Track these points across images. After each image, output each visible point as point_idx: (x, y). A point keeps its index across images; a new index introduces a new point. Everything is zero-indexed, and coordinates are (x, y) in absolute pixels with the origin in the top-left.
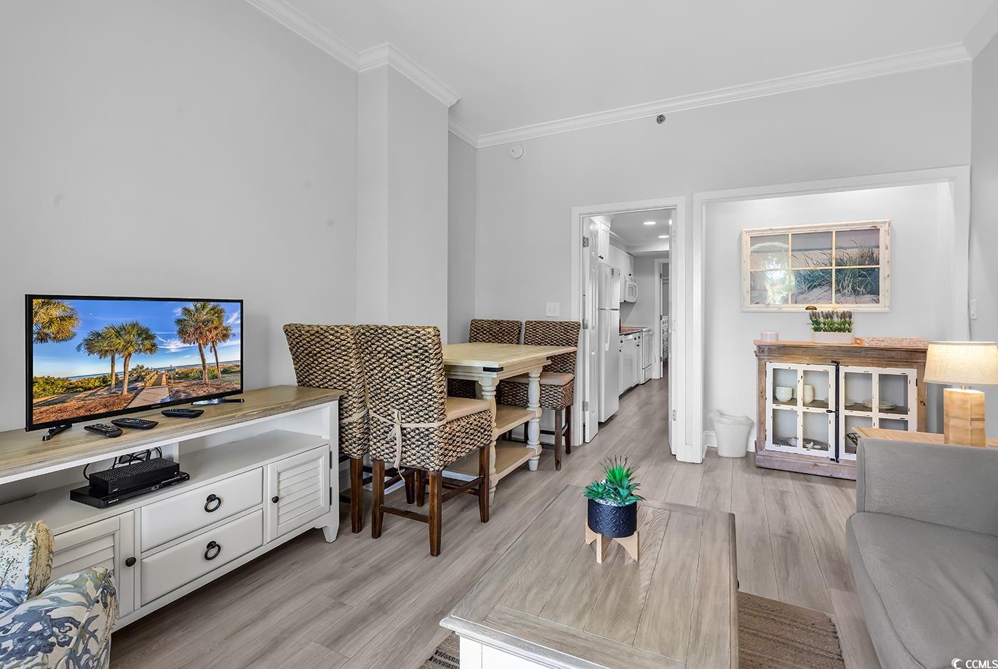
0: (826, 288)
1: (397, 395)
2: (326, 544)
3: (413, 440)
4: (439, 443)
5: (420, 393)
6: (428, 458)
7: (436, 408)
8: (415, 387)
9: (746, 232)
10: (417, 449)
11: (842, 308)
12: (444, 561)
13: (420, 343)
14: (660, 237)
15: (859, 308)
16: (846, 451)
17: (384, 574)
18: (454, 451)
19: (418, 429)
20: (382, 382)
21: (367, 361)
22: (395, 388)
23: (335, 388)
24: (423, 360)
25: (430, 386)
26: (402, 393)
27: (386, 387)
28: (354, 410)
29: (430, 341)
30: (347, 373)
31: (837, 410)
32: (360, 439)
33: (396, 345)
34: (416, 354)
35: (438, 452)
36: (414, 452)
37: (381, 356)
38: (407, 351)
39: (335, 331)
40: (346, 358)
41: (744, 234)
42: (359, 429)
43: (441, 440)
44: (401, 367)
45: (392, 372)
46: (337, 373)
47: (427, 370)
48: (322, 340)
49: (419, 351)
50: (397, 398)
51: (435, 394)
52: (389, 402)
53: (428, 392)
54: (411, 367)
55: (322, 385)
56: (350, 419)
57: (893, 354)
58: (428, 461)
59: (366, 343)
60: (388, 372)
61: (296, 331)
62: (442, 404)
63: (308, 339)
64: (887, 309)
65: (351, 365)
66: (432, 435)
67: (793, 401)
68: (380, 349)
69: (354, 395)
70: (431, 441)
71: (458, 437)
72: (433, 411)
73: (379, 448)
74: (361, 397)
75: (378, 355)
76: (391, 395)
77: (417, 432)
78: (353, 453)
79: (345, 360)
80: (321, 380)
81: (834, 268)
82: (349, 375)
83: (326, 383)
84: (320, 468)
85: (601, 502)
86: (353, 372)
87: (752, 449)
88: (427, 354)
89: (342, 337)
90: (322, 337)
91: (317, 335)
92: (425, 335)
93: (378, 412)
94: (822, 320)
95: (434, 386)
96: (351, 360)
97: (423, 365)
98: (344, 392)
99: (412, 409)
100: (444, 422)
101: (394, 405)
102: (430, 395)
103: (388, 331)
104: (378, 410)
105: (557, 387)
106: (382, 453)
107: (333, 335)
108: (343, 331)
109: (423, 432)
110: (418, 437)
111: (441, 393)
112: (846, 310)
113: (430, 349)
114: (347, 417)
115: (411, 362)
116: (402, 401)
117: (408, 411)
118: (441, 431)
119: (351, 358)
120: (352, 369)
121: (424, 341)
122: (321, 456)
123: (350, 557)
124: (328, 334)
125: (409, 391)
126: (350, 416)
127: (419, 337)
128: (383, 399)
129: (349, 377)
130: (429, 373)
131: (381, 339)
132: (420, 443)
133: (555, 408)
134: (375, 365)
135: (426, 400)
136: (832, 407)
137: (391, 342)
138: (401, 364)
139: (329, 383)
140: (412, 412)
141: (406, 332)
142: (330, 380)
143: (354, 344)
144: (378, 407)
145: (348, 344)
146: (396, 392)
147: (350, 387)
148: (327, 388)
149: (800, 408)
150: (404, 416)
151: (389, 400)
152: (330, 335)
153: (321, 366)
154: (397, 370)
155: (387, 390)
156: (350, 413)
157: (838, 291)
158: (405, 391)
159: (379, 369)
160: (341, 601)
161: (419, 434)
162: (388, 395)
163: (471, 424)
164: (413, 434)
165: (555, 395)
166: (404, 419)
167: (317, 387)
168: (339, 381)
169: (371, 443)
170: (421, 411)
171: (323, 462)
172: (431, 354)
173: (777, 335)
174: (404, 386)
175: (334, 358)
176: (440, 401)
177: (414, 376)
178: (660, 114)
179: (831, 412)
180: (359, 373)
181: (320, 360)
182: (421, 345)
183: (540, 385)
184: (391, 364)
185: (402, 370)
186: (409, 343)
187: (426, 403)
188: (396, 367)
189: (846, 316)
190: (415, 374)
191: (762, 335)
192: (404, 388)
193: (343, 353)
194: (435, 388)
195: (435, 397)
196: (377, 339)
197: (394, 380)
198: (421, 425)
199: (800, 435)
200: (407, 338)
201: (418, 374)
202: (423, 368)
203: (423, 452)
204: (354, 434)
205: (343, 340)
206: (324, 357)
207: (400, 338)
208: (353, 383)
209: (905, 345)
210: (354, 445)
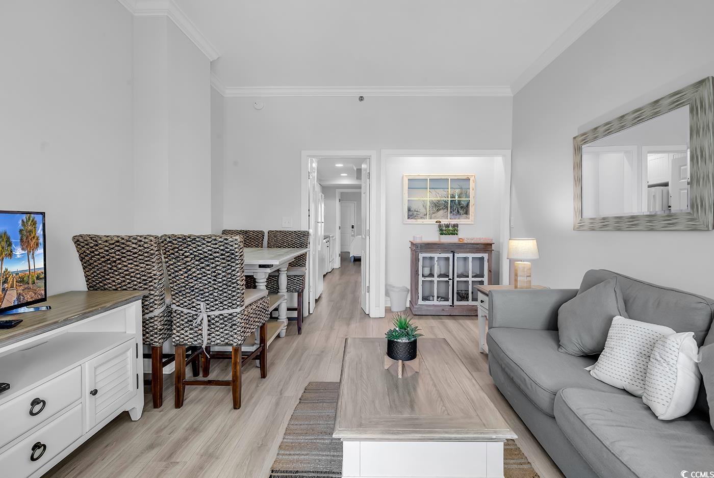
0: (445, 210)
1: (202, 290)
2: (133, 423)
3: (218, 324)
4: (241, 323)
5: (225, 286)
6: (232, 336)
7: (238, 297)
8: (220, 282)
9: (406, 176)
10: (221, 330)
11: (454, 222)
12: (246, 411)
13: (227, 248)
14: (342, 175)
15: (461, 221)
16: (457, 300)
17: (201, 432)
18: (249, 328)
19: (222, 315)
20: (187, 281)
21: (172, 265)
22: (200, 285)
23: (135, 289)
24: (229, 261)
25: (235, 281)
26: (207, 288)
27: (192, 285)
28: (156, 306)
29: (236, 246)
30: (149, 275)
31: (453, 278)
32: (161, 330)
33: (205, 250)
34: (223, 257)
35: (240, 331)
36: (218, 333)
37: (188, 259)
38: (215, 255)
39: (139, 240)
40: (148, 263)
41: (405, 177)
42: (160, 322)
43: (243, 321)
44: (208, 268)
45: (198, 272)
46: (138, 276)
47: (233, 268)
48: (123, 248)
49: (226, 254)
50: (202, 292)
51: (239, 287)
52: (194, 296)
53: (233, 286)
54: (218, 268)
55: (120, 287)
56: (151, 315)
57: (478, 246)
58: (231, 338)
59: (173, 249)
60: (194, 272)
61: (92, 241)
62: (243, 294)
63: (107, 248)
64: (473, 223)
65: (154, 269)
66: (235, 319)
67: (431, 275)
68: (187, 254)
69: (156, 294)
70: (235, 322)
71: (251, 317)
72: (236, 300)
73: (183, 334)
74: (162, 295)
75: (185, 259)
76: (197, 291)
77: (221, 317)
78: (155, 342)
79: (147, 265)
80: (120, 284)
81: (449, 199)
82: (151, 277)
83: (125, 286)
84: (129, 359)
85: (399, 341)
86: (154, 275)
87: (408, 305)
88: (233, 256)
89: (146, 245)
90: (123, 246)
91: (118, 244)
92: (232, 241)
93: (182, 306)
94: (444, 228)
95: (237, 281)
96: (154, 264)
97: (229, 265)
98: (146, 293)
99: (216, 300)
100: (244, 307)
101: (199, 298)
102: (234, 287)
103: (197, 239)
104: (182, 304)
105: (299, 276)
106: (186, 338)
107: (136, 244)
108: (147, 240)
109: (226, 317)
110: (222, 321)
111: (243, 285)
112: (456, 223)
113: (236, 252)
114: (147, 313)
115: (218, 263)
116: (207, 294)
117: (212, 302)
118: (242, 315)
119: (153, 262)
120: (155, 272)
121: (232, 246)
122: (129, 349)
123: (163, 427)
124: (130, 243)
125: (215, 286)
126: (152, 311)
127: (226, 244)
128: (188, 295)
129: (151, 279)
130: (234, 270)
131: (190, 245)
132: (224, 325)
133: (296, 291)
134: (181, 268)
135: (230, 292)
136: (451, 277)
137: (200, 248)
138: (208, 266)
139: (129, 286)
140: (217, 302)
141: (215, 240)
142: (129, 283)
143: (157, 251)
144: (181, 302)
145: (152, 251)
146: (202, 288)
147: (152, 288)
148: (125, 289)
149: (436, 279)
150: (208, 307)
151: (194, 295)
152: (133, 243)
153: (120, 271)
154: (204, 270)
155: (192, 287)
156: (152, 309)
157: (451, 212)
158: (211, 287)
159: (185, 270)
160: (172, 461)
161: (223, 319)
162: (193, 291)
163: (259, 307)
164: (217, 319)
165: (298, 282)
166: (208, 309)
167: (114, 290)
168: (140, 283)
169: (175, 331)
170: (225, 300)
171: (131, 353)
172: (237, 256)
173: (421, 237)
174: (210, 282)
175: (135, 263)
176: (242, 292)
177: (219, 274)
178: (361, 95)
179: (451, 279)
180: (161, 275)
181: (120, 266)
182: (229, 250)
183: (287, 276)
184: (199, 265)
185: (209, 270)
186: (218, 248)
187: (230, 294)
188: (203, 268)
189: (456, 226)
190: (221, 272)
191: (414, 237)
192: (210, 284)
193: (146, 259)
194: (239, 282)
195: (238, 289)
196: (185, 245)
197: (200, 278)
198: (225, 312)
199: (436, 295)
200: (216, 244)
201: (224, 272)
202: (229, 267)
203: (227, 332)
204: (156, 327)
205: (146, 248)
206: (125, 264)
207: (209, 244)
208: (155, 283)
209: (482, 241)
210: (155, 336)
